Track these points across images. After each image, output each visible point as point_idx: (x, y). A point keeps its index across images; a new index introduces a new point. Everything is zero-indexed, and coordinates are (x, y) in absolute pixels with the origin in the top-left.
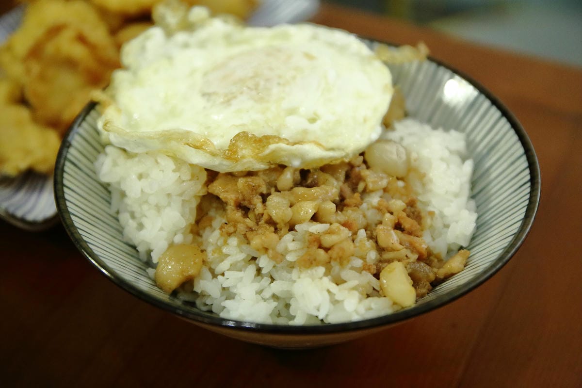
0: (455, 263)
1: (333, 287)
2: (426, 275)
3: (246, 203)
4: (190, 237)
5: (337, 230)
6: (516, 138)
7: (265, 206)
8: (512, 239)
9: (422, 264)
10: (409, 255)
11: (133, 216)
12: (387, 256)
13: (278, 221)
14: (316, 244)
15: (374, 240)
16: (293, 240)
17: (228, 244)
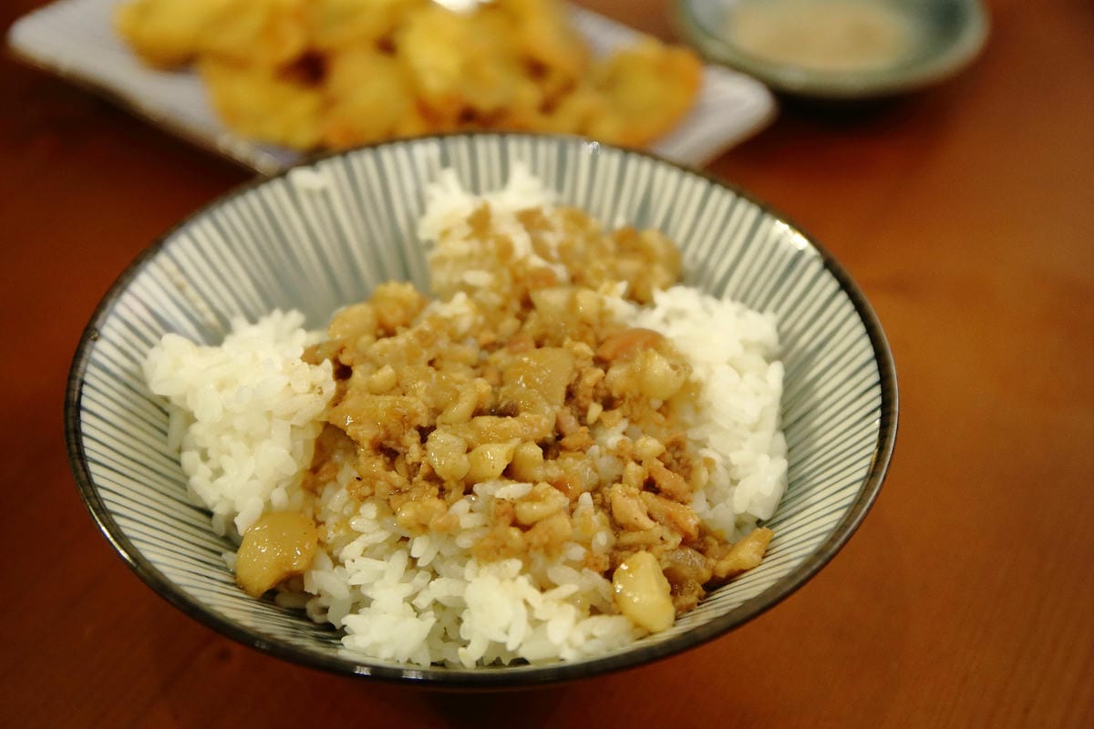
0: (747, 552)
1: (533, 595)
2: (695, 572)
3: (391, 444)
4: (300, 495)
5: (543, 496)
6: (861, 329)
7: (424, 449)
8: (844, 515)
9: (689, 551)
10: (666, 538)
11: (205, 457)
12: (628, 538)
13: (444, 478)
14: (507, 519)
15: (606, 511)
16: (471, 511)
17: (360, 514)
